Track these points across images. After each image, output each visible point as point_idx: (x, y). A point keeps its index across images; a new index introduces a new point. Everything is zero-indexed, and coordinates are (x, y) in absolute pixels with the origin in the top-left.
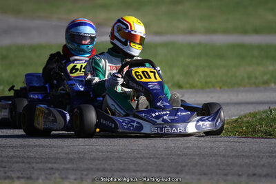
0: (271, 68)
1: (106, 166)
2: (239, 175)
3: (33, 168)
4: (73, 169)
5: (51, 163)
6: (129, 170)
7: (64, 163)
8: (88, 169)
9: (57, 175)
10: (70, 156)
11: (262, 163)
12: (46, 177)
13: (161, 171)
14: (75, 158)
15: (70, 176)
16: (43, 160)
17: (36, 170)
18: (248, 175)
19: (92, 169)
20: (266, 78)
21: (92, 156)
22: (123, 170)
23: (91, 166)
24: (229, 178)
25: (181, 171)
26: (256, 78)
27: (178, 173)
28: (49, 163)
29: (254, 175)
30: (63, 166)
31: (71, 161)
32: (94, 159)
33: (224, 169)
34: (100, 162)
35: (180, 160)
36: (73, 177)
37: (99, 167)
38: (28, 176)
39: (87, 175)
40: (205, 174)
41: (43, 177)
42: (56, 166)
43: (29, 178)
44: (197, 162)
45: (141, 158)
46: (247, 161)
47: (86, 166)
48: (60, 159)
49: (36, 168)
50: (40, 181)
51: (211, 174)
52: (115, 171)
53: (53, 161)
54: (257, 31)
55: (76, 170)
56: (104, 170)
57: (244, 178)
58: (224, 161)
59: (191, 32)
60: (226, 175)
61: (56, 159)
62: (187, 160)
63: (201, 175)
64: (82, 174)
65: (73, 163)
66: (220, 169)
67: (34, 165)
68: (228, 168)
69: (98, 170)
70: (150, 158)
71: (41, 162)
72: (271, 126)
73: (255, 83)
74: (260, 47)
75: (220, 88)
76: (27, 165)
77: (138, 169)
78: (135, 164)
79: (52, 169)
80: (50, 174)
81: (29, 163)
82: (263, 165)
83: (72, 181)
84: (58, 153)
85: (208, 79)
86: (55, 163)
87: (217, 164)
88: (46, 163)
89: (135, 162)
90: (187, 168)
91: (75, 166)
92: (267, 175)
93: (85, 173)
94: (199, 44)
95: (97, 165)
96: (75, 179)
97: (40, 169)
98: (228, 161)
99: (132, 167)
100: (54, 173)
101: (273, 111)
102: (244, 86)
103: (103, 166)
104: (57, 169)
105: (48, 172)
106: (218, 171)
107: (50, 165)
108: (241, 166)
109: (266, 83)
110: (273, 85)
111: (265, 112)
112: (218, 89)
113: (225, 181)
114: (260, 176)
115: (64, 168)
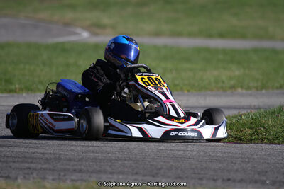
0: (237, 73)
1: (83, 167)
2: (214, 180)
3: (11, 167)
4: (50, 169)
5: (28, 163)
6: (105, 172)
7: (40, 163)
8: (65, 170)
9: (35, 175)
10: (46, 156)
11: (235, 168)
12: (25, 177)
13: (137, 173)
14: (51, 159)
15: (47, 176)
16: (20, 160)
17: (14, 169)
18: (223, 180)
19: (68, 170)
20: (232, 82)
21: (67, 157)
22: (100, 172)
23: (68, 167)
24: (204, 182)
25: (157, 174)
26: (223, 82)
27: (153, 176)
28: (26, 162)
29: (229, 180)
30: (40, 166)
31: (47, 161)
32: (70, 160)
33: (199, 174)
34: (76, 163)
35: (155, 163)
36: (51, 178)
37: (75, 167)
38: (6, 175)
39: (64, 176)
40: (180, 178)
41: (22, 177)
42: (33, 165)
43: (8, 177)
44: (172, 165)
45: (116, 160)
46: (220, 165)
47: (62, 167)
48: (36, 159)
49: (13, 167)
50: (19, 181)
51: (187, 177)
52: (92, 173)
53: (30, 161)
54: (221, 35)
55: (53, 170)
56: (80, 171)
57: (219, 183)
58: (199, 166)
59: (158, 34)
60: (201, 179)
61: (33, 158)
62: (162, 163)
63: (176, 178)
64: (60, 175)
65: (49, 164)
66: (195, 173)
67: (11, 164)
68: (202, 172)
69: (75, 170)
70: (125, 160)
71: (18, 161)
72: (242, 131)
73: (222, 88)
74: (224, 51)
75: (189, 91)
76: (4, 164)
77: (114, 171)
78: (110, 166)
79: (30, 168)
80: (28, 174)
81: (6, 162)
82: (237, 171)
83: (50, 181)
84: (34, 153)
85: (177, 82)
86: (31, 162)
87: (191, 169)
88: (22, 162)
89: (110, 164)
90: (162, 171)
91: (51, 166)
92: (241, 181)
93: (62, 174)
94: (165, 47)
95: (73, 166)
96: (53, 180)
97: (18, 168)
98: (202, 166)
99: (108, 169)
100: (32, 173)
101: (243, 117)
102: (212, 90)
103: (79, 167)
104: (35, 169)
105: (26, 171)
106: (193, 175)
107: (27, 165)
108: (215, 170)
109: (233, 87)
110: (239, 90)
111: (235, 117)
112: (186, 92)
113: (201, 185)
114: (234, 181)
115: (41, 168)
